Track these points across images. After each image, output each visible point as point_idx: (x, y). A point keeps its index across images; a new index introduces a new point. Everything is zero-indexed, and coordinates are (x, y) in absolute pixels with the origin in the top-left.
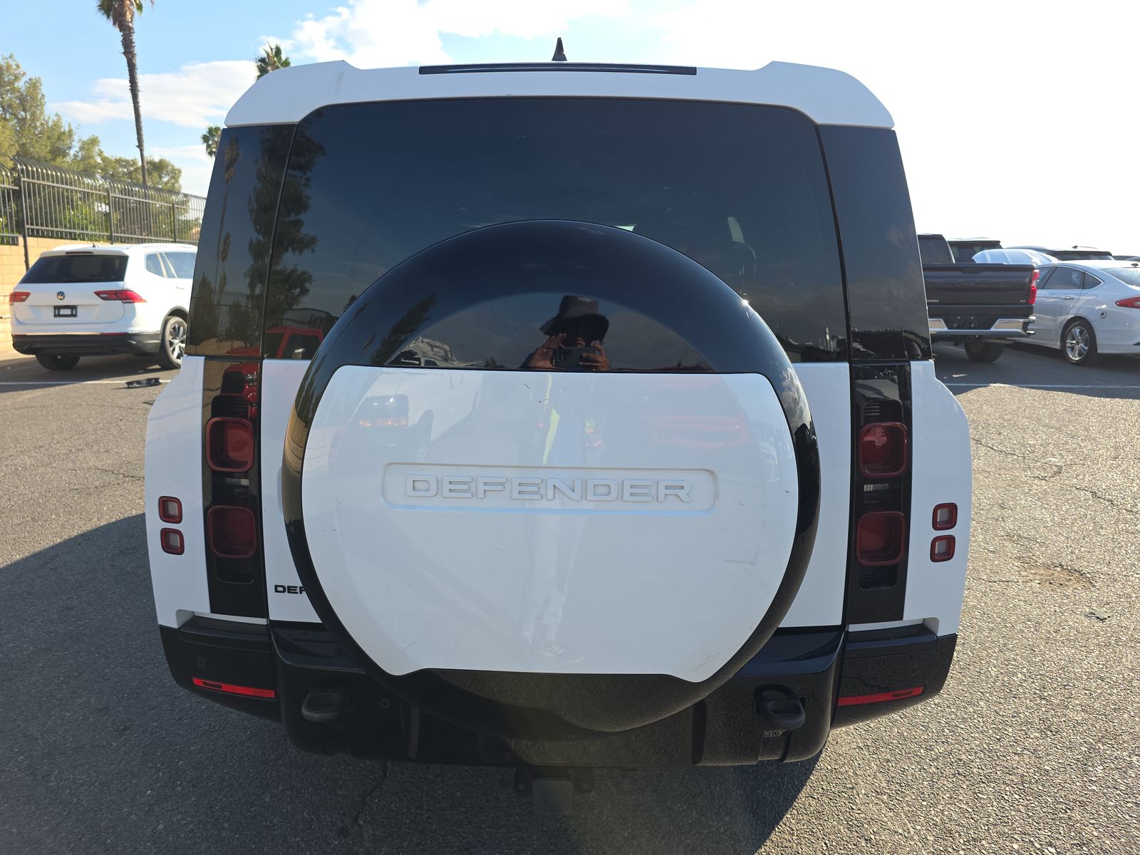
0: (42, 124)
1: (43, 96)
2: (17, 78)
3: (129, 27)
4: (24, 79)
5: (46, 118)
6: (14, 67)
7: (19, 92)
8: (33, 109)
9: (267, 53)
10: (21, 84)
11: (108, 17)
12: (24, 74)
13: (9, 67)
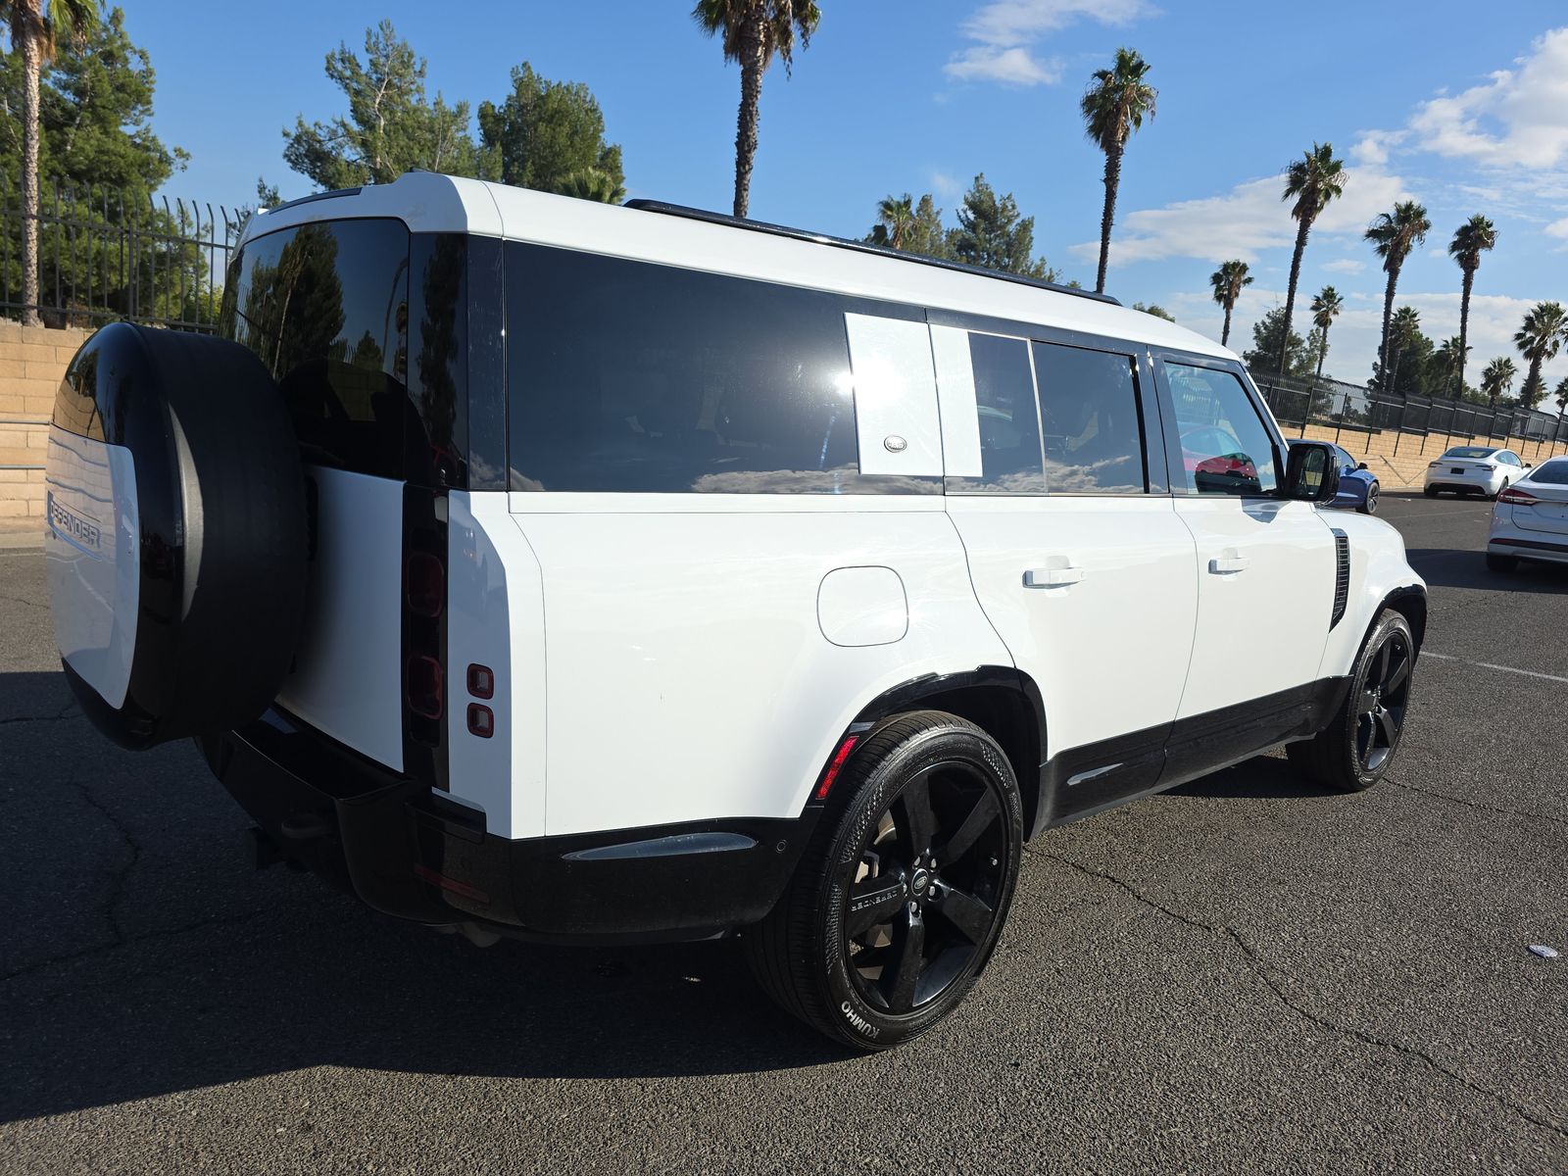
0: (1023, 271)
1: (1032, 238)
2: (1010, 221)
3: (1118, 147)
4: (1018, 220)
5: (1029, 264)
6: (1010, 208)
7: (1008, 236)
8: (1018, 255)
9: (1308, 157)
10: (1012, 228)
11: (1098, 139)
12: (1018, 215)
13: (1004, 208)
